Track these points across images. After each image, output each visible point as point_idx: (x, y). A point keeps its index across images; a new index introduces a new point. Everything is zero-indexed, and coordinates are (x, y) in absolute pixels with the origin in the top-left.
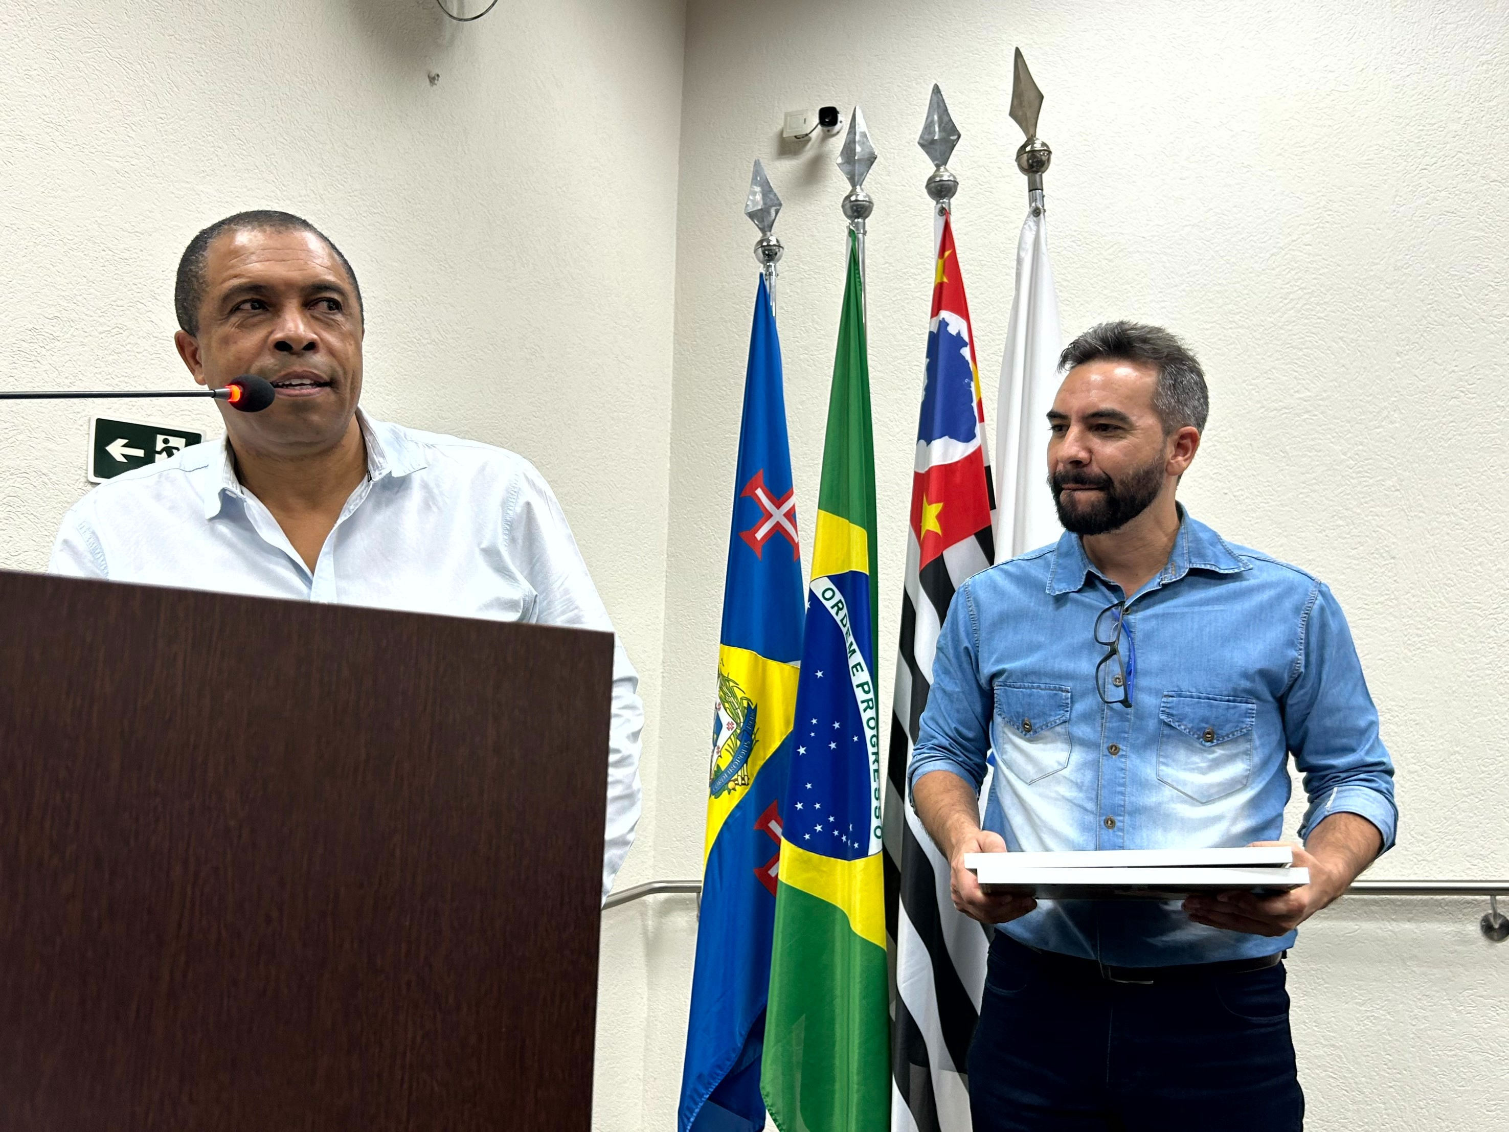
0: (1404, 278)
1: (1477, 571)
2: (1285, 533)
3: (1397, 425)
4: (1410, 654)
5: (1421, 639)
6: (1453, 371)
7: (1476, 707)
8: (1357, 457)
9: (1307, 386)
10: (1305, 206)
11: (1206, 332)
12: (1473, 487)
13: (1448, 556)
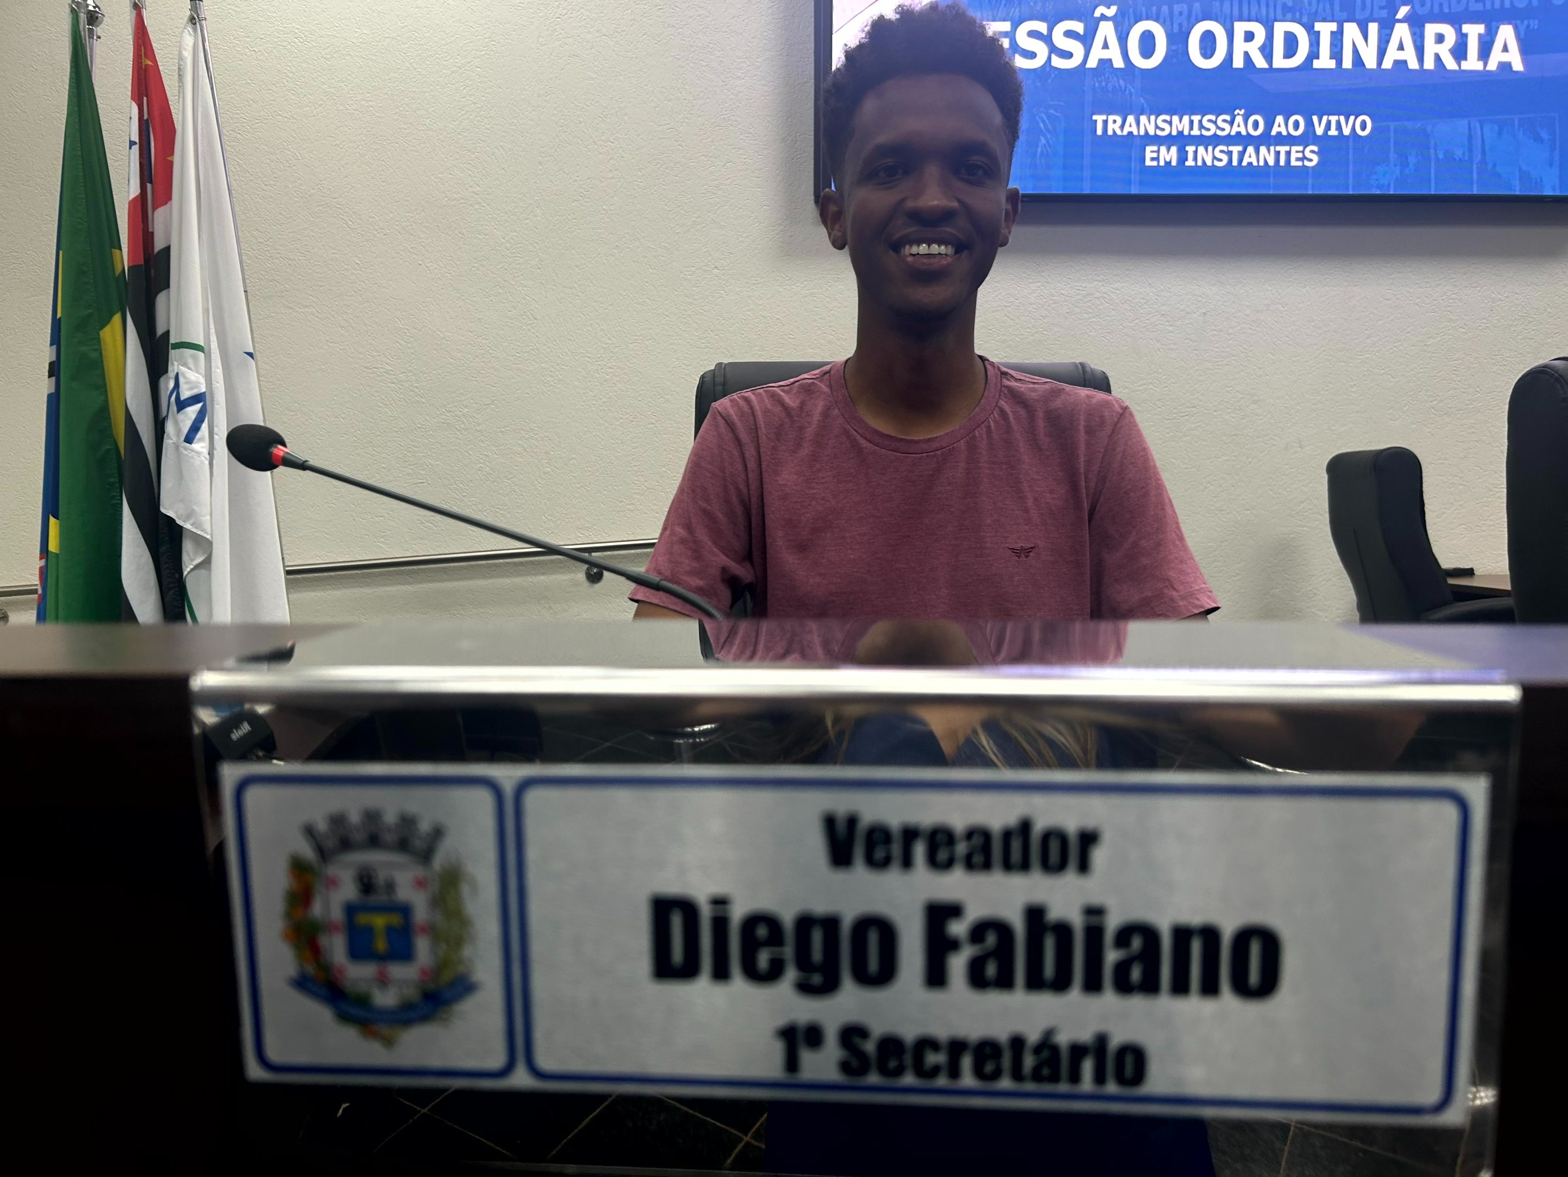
0: (544, 104)
1: (589, 330)
2: (462, 298)
3: (539, 218)
4: (545, 389)
5: (553, 379)
6: (576, 180)
7: (586, 427)
8: (512, 241)
9: (477, 182)
10: (476, 34)
11: (404, 131)
12: (587, 269)
13: (571, 319)
